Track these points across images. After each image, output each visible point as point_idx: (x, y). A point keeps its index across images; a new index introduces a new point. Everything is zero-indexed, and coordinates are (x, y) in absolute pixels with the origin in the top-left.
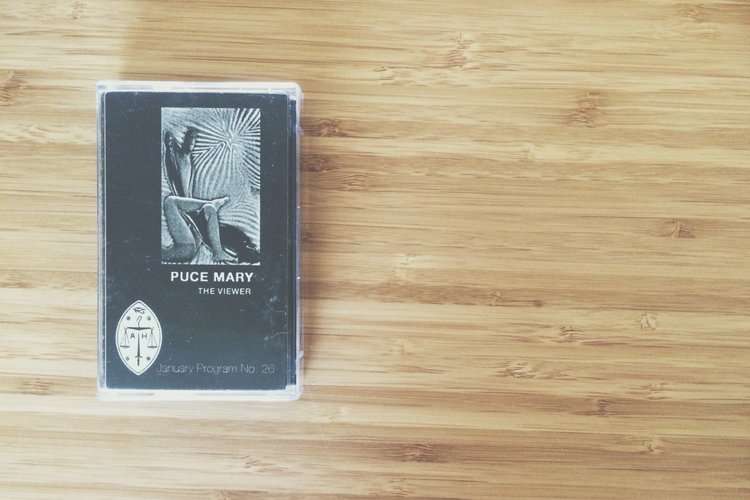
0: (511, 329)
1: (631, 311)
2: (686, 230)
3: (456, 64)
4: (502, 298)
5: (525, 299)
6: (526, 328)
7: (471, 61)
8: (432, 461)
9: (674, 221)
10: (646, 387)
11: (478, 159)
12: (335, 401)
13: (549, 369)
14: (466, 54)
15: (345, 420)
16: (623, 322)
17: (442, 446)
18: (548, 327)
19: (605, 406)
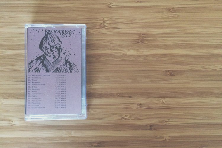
0: (123, 105)
1: (157, 98)
2: (173, 73)
3: (103, 27)
4: (120, 96)
5: (127, 96)
6: (127, 104)
7: (107, 26)
8: (100, 147)
9: (169, 71)
10: (164, 121)
11: (111, 55)
12: (70, 130)
13: (134, 117)
14: (105, 24)
15: (73, 135)
16: (156, 101)
17: (103, 142)
18: (133, 104)
19: (152, 127)
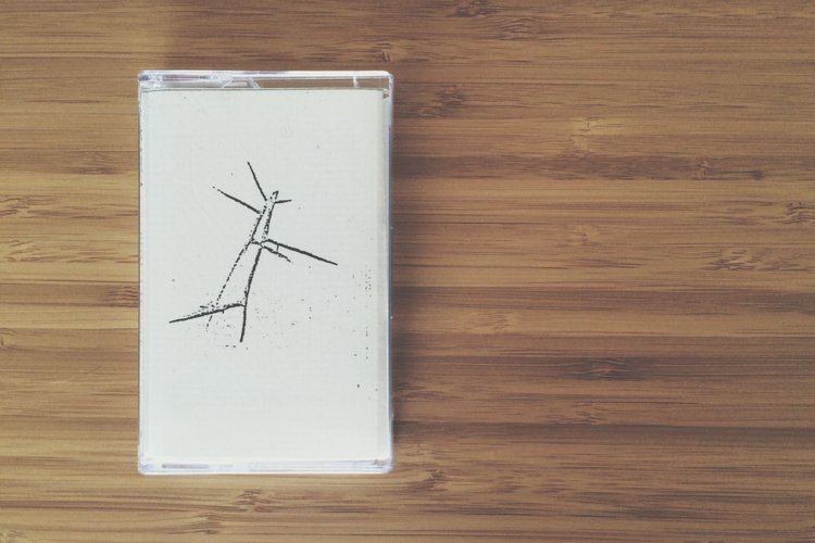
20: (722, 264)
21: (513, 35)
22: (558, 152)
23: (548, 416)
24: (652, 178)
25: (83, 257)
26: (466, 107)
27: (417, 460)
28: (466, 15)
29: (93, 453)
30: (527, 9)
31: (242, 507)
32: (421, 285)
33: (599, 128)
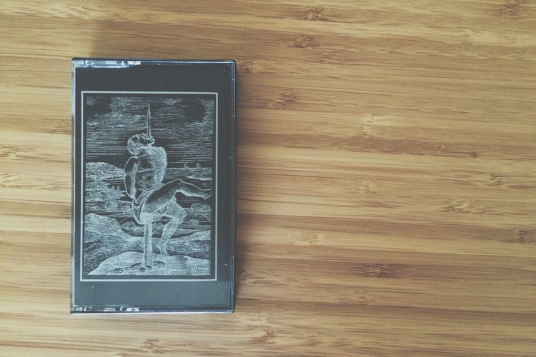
20: (451, 208)
21: (329, 61)
22: (352, 134)
23: (341, 299)
24: (411, 154)
25: (51, 186)
26: (298, 103)
27: (257, 323)
28: (300, 46)
29: (51, 312)
30: (338, 45)
31: (145, 350)
32: (264, 213)
33: (379, 121)
